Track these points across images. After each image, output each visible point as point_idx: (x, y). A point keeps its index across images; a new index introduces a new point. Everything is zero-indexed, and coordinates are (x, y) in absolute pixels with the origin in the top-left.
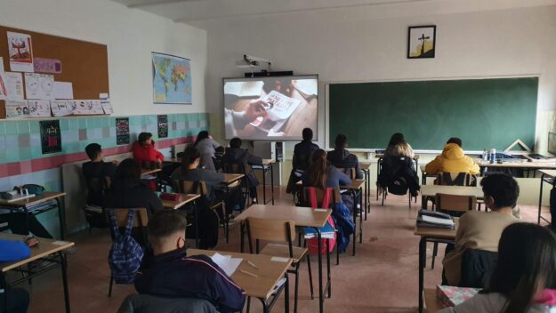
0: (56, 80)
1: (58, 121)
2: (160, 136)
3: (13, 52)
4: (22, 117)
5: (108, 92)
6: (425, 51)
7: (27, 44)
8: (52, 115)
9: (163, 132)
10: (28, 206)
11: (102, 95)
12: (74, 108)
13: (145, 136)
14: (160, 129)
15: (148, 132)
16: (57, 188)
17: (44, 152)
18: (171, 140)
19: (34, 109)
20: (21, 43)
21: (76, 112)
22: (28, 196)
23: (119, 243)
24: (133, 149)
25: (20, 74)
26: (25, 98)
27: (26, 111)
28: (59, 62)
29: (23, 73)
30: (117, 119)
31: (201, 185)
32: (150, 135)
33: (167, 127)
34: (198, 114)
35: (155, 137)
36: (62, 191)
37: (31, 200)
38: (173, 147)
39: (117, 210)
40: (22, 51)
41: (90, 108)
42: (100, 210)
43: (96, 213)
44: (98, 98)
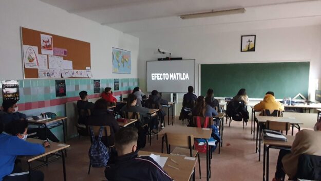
0: (64, 59)
1: (64, 81)
2: (115, 90)
3: (43, 44)
4: (47, 78)
5: (90, 67)
6: (250, 48)
7: (50, 40)
8: (62, 77)
9: (116, 88)
10: (47, 124)
11: (87, 68)
12: (73, 74)
13: (108, 89)
14: (115, 86)
15: (109, 87)
16: (63, 115)
17: (57, 96)
18: (120, 92)
19: (53, 74)
20: (47, 40)
21: (74, 76)
22: (47, 119)
23: (95, 145)
24: (102, 95)
25: (46, 56)
26: (48, 68)
27: (48, 75)
28: (66, 50)
29: (48, 55)
30: (94, 80)
31: (137, 114)
32: (110, 89)
33: (118, 85)
34: (134, 79)
35: (113, 90)
36: (66, 116)
37: (49, 121)
38: (121, 95)
39: (94, 127)
40: (48, 44)
41: (81, 74)
42: (85, 127)
43: (82, 128)
44: (85, 69)
